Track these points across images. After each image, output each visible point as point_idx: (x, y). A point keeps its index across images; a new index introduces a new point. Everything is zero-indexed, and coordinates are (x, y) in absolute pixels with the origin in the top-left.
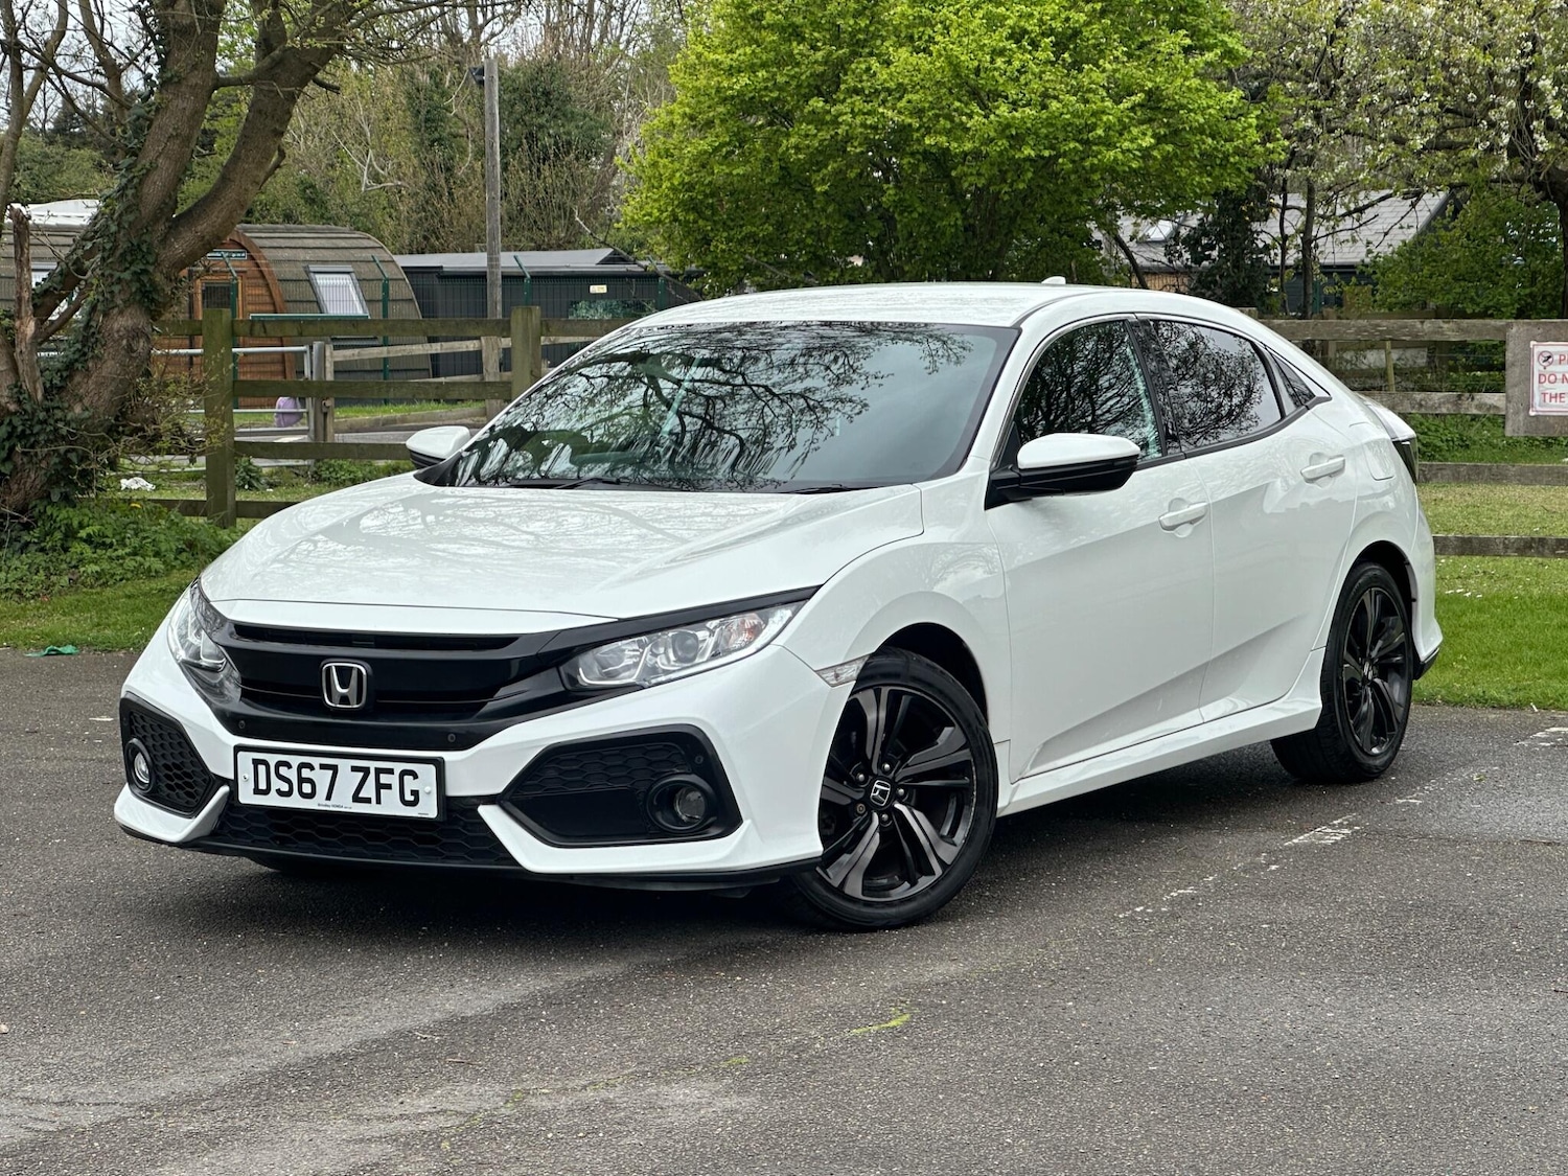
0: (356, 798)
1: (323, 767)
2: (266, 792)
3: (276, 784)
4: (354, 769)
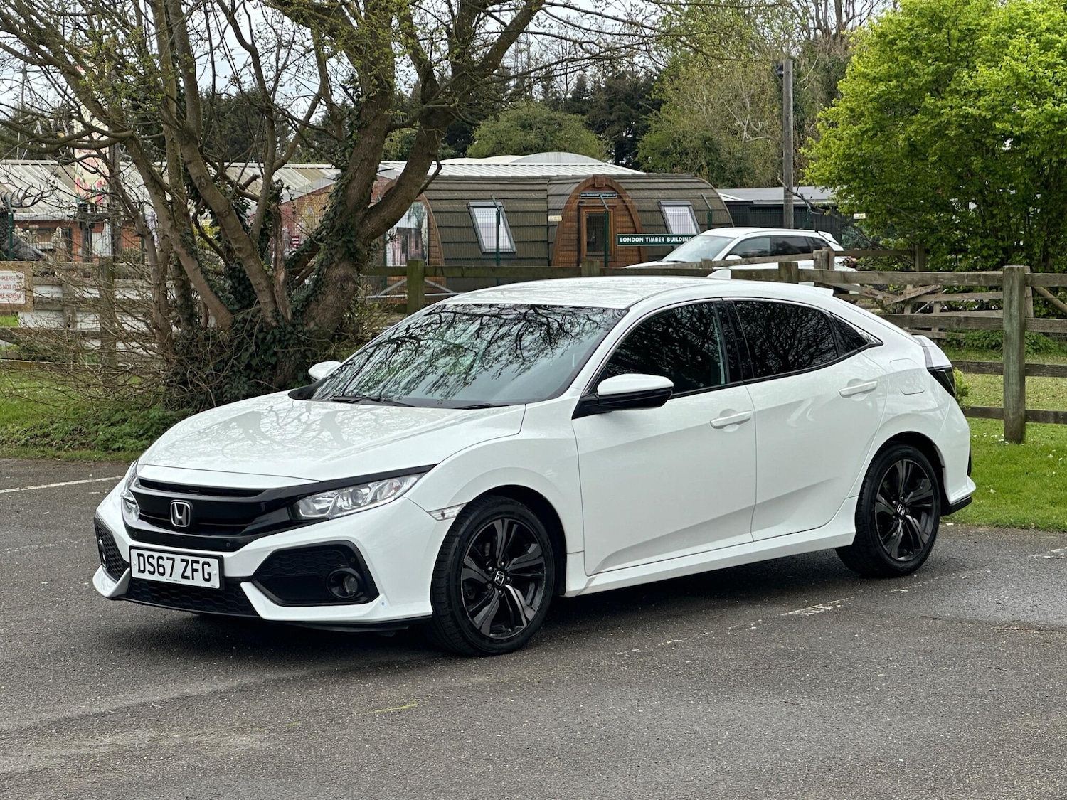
0: (183, 577)
1: (168, 559)
2: (143, 572)
3: (149, 568)
4: (182, 560)
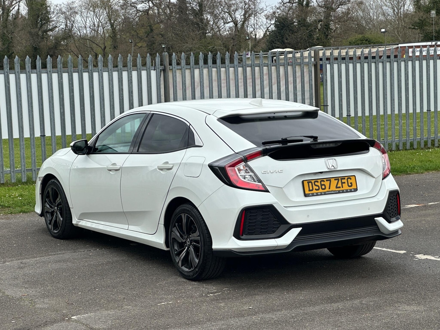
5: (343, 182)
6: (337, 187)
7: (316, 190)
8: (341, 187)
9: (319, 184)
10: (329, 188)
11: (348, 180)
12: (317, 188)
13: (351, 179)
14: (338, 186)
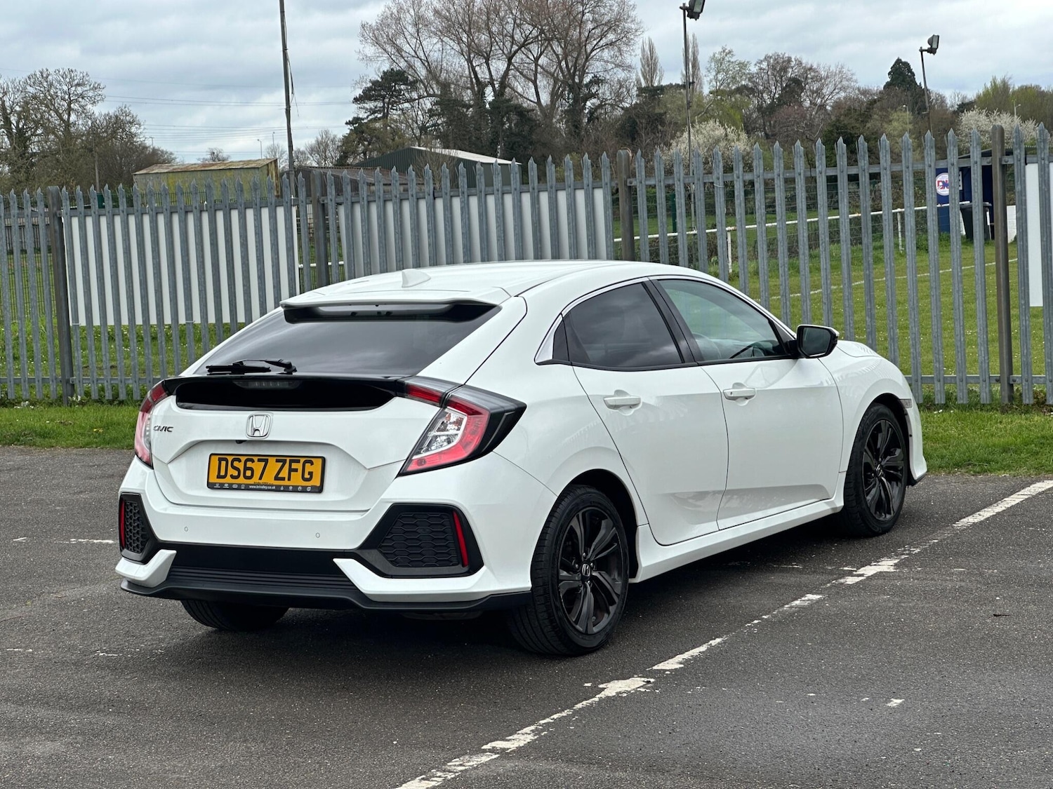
5: (292, 467)
6: (277, 478)
7: (232, 477)
8: (286, 479)
9: (241, 466)
10: (260, 478)
11: (307, 464)
12: (236, 473)
13: (312, 464)
14: (279, 476)
